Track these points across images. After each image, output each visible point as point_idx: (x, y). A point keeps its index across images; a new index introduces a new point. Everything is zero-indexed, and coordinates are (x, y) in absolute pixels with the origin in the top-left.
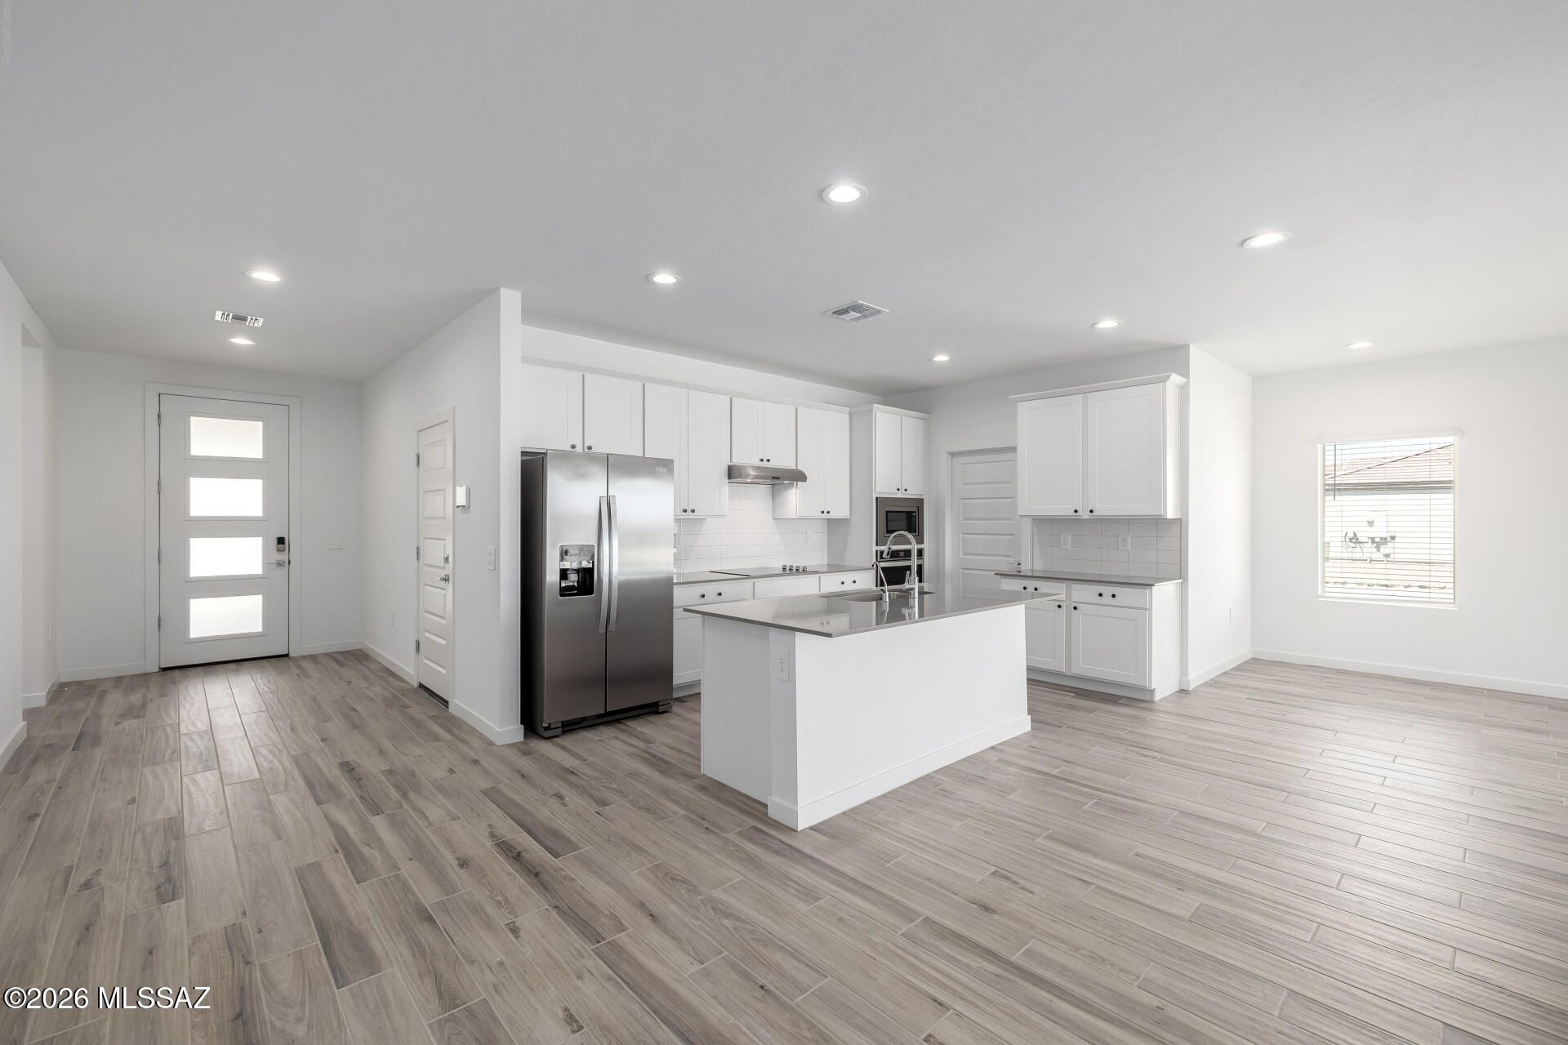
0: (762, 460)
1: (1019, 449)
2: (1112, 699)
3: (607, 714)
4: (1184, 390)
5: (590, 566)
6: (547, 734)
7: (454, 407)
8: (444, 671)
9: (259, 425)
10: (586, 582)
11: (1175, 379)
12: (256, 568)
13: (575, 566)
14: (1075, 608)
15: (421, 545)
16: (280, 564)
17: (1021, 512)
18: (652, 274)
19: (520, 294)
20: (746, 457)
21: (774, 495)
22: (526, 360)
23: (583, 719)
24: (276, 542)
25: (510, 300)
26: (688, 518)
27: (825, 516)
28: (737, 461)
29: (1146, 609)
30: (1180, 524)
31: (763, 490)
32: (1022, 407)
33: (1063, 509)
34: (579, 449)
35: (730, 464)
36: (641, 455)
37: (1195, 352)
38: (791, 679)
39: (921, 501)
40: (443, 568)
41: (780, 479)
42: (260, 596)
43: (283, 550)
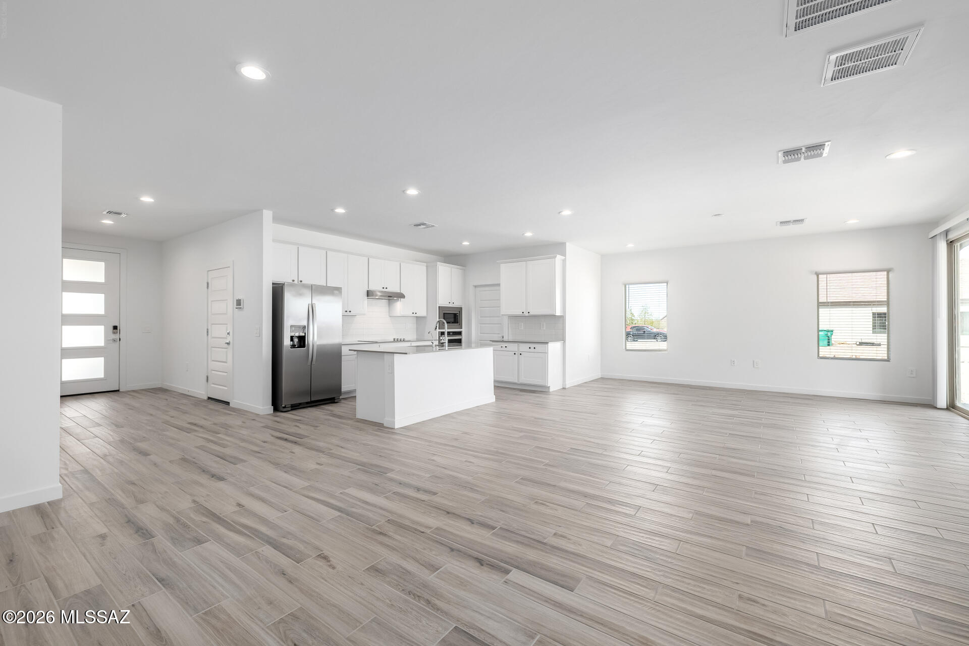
0: (383, 288)
1: (501, 285)
2: (534, 392)
3: (312, 402)
4: (564, 261)
5: (304, 335)
6: (285, 410)
7: (233, 261)
8: (226, 388)
9: (103, 264)
10: (302, 341)
11: (559, 258)
12: (101, 342)
13: (297, 334)
14: (521, 354)
15: (209, 328)
16: (114, 340)
17: (502, 313)
18: (335, 209)
19: (272, 212)
20: (376, 287)
21: (389, 304)
22: (274, 241)
23: (300, 404)
24: (112, 328)
25: (267, 215)
26: (348, 315)
27: (414, 315)
28: (372, 288)
29: (546, 353)
30: (562, 318)
31: (384, 302)
32: (503, 266)
33: (518, 312)
34: (296, 282)
35: (368, 289)
36: (325, 285)
37: (569, 246)
38: (392, 373)
39: (461, 308)
40: (226, 338)
41: (392, 297)
42: (103, 359)
43: (117, 333)
